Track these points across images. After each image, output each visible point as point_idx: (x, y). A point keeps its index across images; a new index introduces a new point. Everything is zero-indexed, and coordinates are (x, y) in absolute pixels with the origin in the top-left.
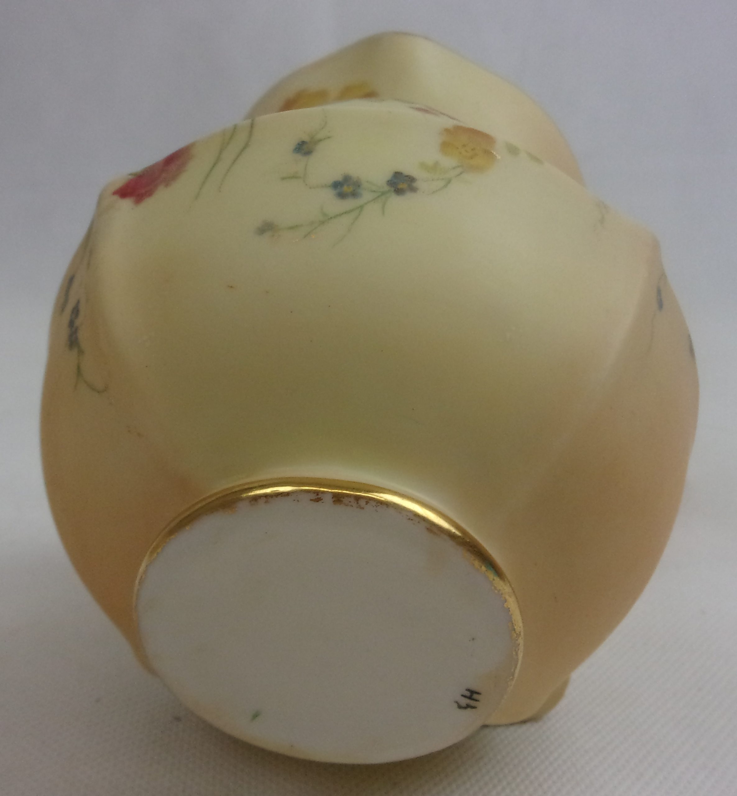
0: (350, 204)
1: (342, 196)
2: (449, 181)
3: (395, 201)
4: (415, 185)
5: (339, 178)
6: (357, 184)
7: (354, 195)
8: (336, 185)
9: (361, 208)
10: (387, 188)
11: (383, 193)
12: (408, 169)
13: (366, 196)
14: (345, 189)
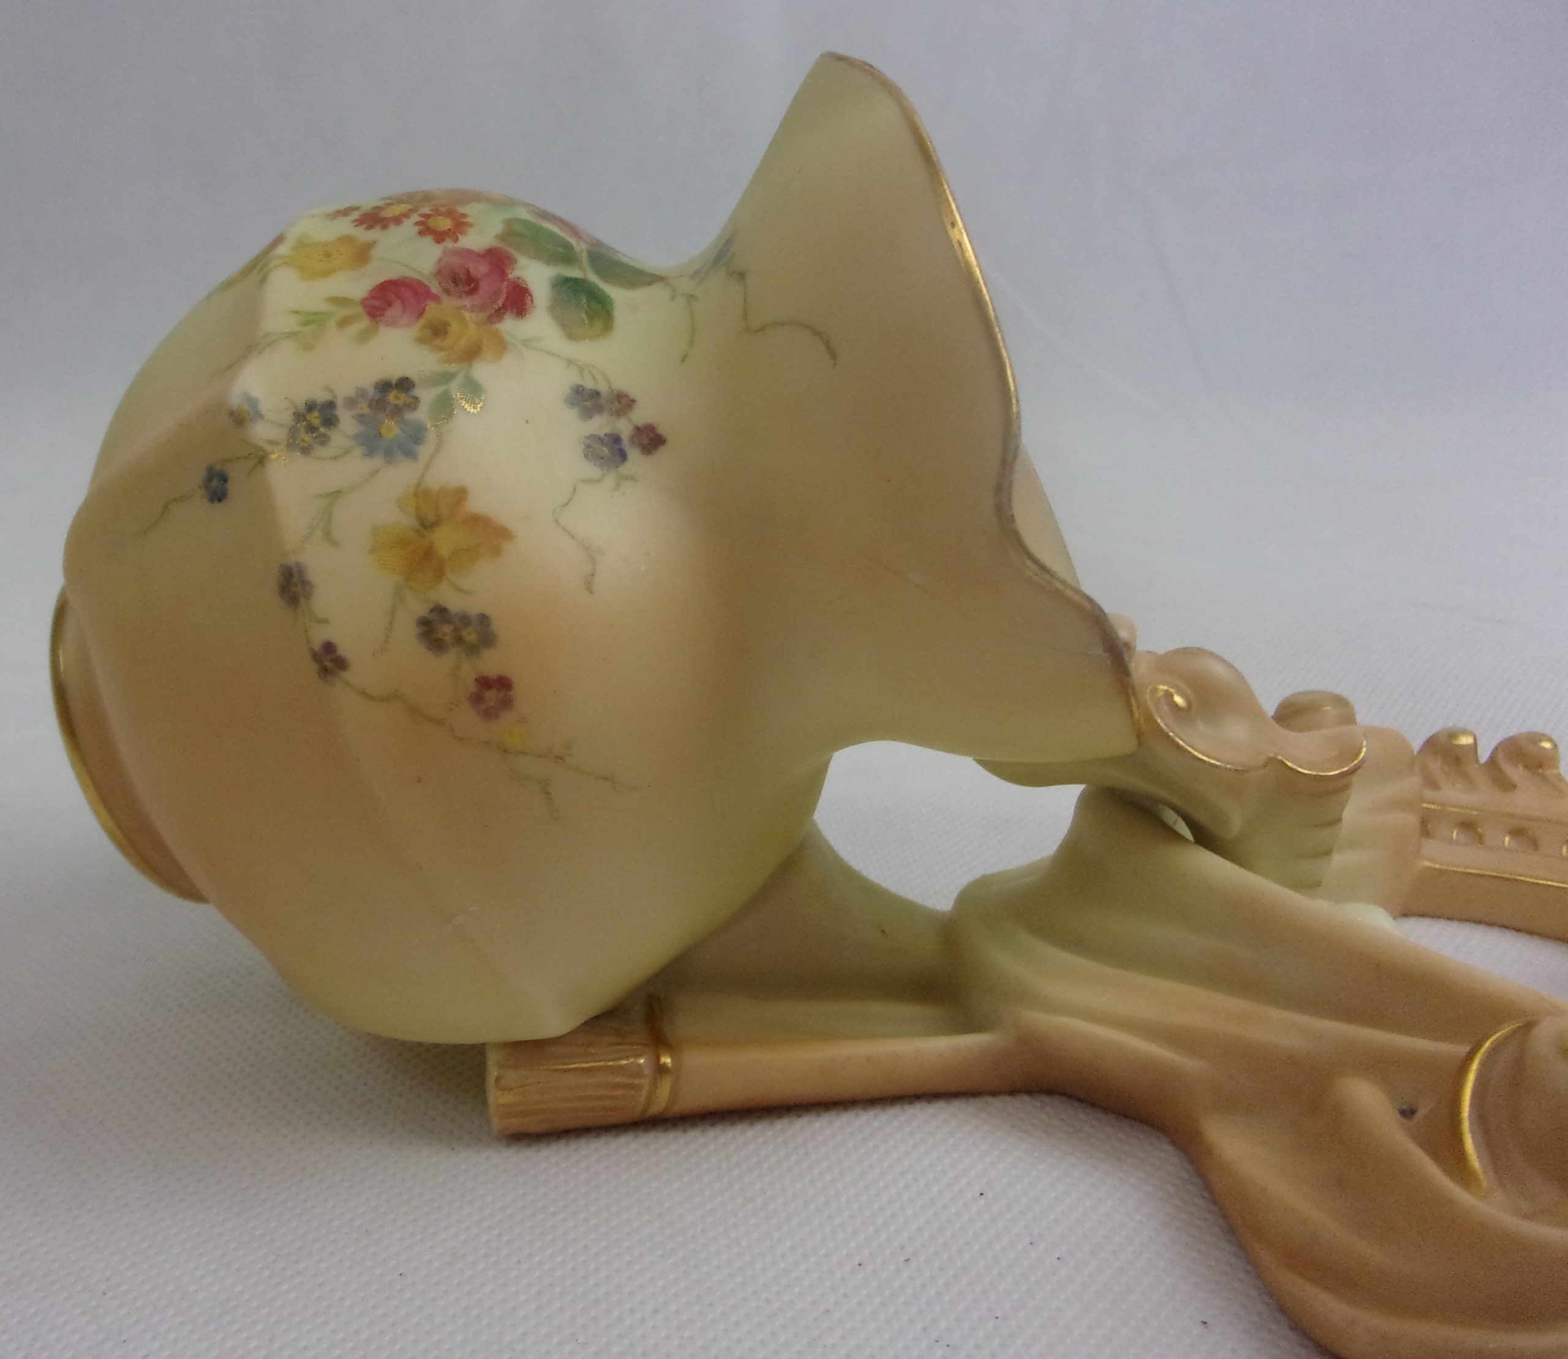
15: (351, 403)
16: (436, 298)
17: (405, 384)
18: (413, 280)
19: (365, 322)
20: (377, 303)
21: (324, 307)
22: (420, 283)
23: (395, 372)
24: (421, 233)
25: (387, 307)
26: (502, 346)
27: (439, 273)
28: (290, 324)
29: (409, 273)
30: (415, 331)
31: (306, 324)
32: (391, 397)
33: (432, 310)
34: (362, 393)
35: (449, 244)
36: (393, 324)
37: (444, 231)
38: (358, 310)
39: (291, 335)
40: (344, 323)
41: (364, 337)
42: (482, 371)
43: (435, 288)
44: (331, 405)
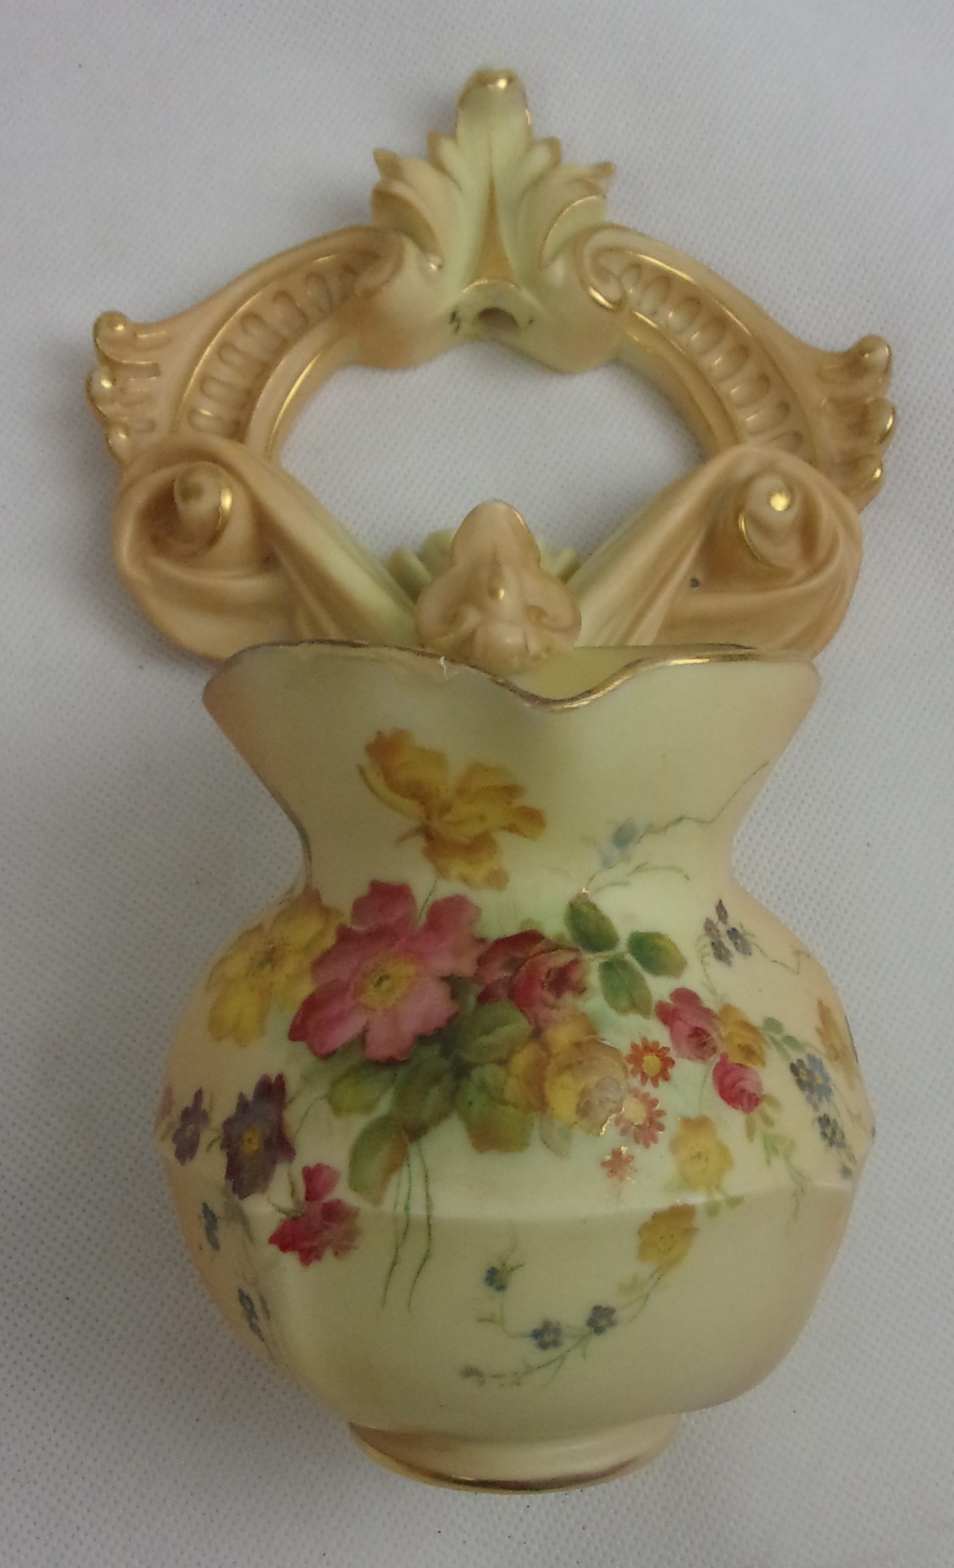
0: (552, 1353)
1: (544, 1346)
2: (647, 1296)
3: (597, 1343)
4: (614, 1317)
5: (537, 1325)
6: (557, 1331)
7: (555, 1343)
8: (537, 1334)
9: (562, 1357)
10: (587, 1329)
11: (584, 1337)
12: (606, 1298)
13: (568, 1343)
14: (548, 1338)
15: (816, 1107)
16: (724, 1057)
17: (794, 1069)
18: (714, 1079)
19: (764, 1106)
20: (745, 1100)
21: (758, 1141)
22: (715, 1072)
23: (789, 1078)
24: (667, 1078)
25: (746, 1092)
26: (728, 1009)
27: (702, 1058)
28: (778, 1163)
29: (710, 1080)
30: (756, 1068)
31: (776, 1151)
32: (804, 1078)
33: (735, 1058)
34: (809, 1099)
35: (672, 1054)
36: (759, 1085)
37: (661, 1060)
38: (755, 1115)
39: (787, 1159)
40: (769, 1122)
41: (774, 1103)
42: (756, 1020)
43: (715, 1060)
44: (820, 1120)
